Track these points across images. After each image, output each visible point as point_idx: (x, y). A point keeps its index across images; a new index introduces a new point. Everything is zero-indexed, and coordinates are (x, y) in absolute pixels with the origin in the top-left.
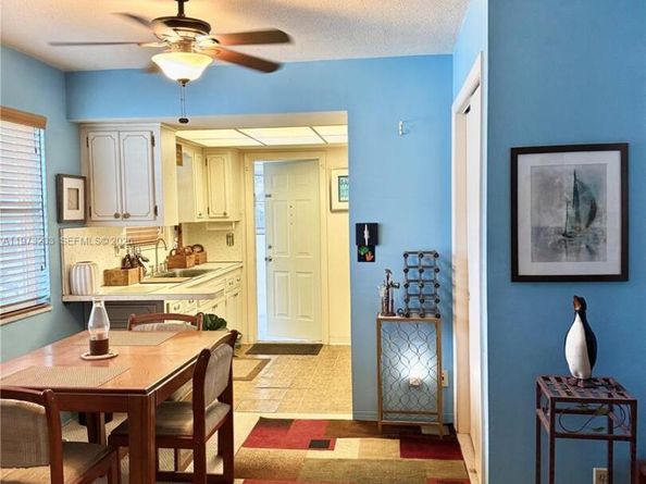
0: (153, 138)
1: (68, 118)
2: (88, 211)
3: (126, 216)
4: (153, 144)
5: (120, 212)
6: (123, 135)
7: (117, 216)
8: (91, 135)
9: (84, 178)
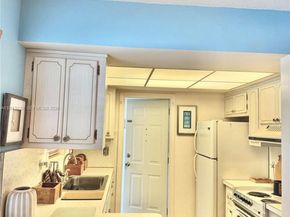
0: (98, 67)
1: (19, 39)
2: (26, 133)
3: (66, 139)
4: (98, 73)
5: (59, 135)
6: (70, 63)
7: (56, 138)
8: (38, 60)
9: (26, 100)
